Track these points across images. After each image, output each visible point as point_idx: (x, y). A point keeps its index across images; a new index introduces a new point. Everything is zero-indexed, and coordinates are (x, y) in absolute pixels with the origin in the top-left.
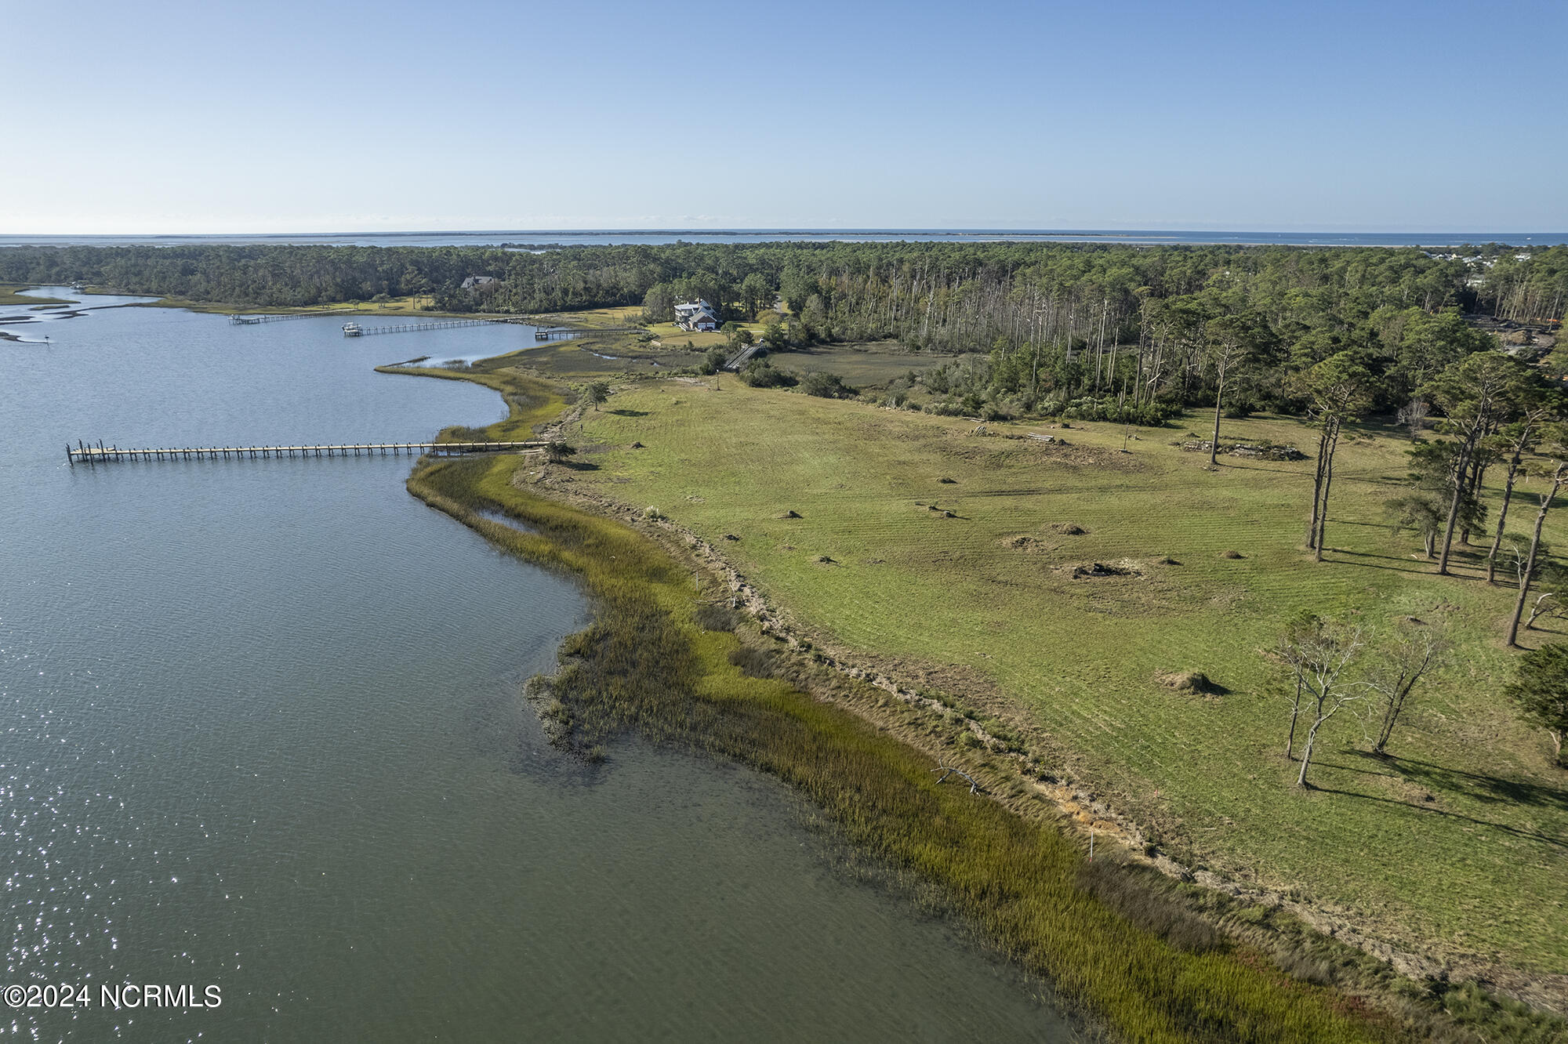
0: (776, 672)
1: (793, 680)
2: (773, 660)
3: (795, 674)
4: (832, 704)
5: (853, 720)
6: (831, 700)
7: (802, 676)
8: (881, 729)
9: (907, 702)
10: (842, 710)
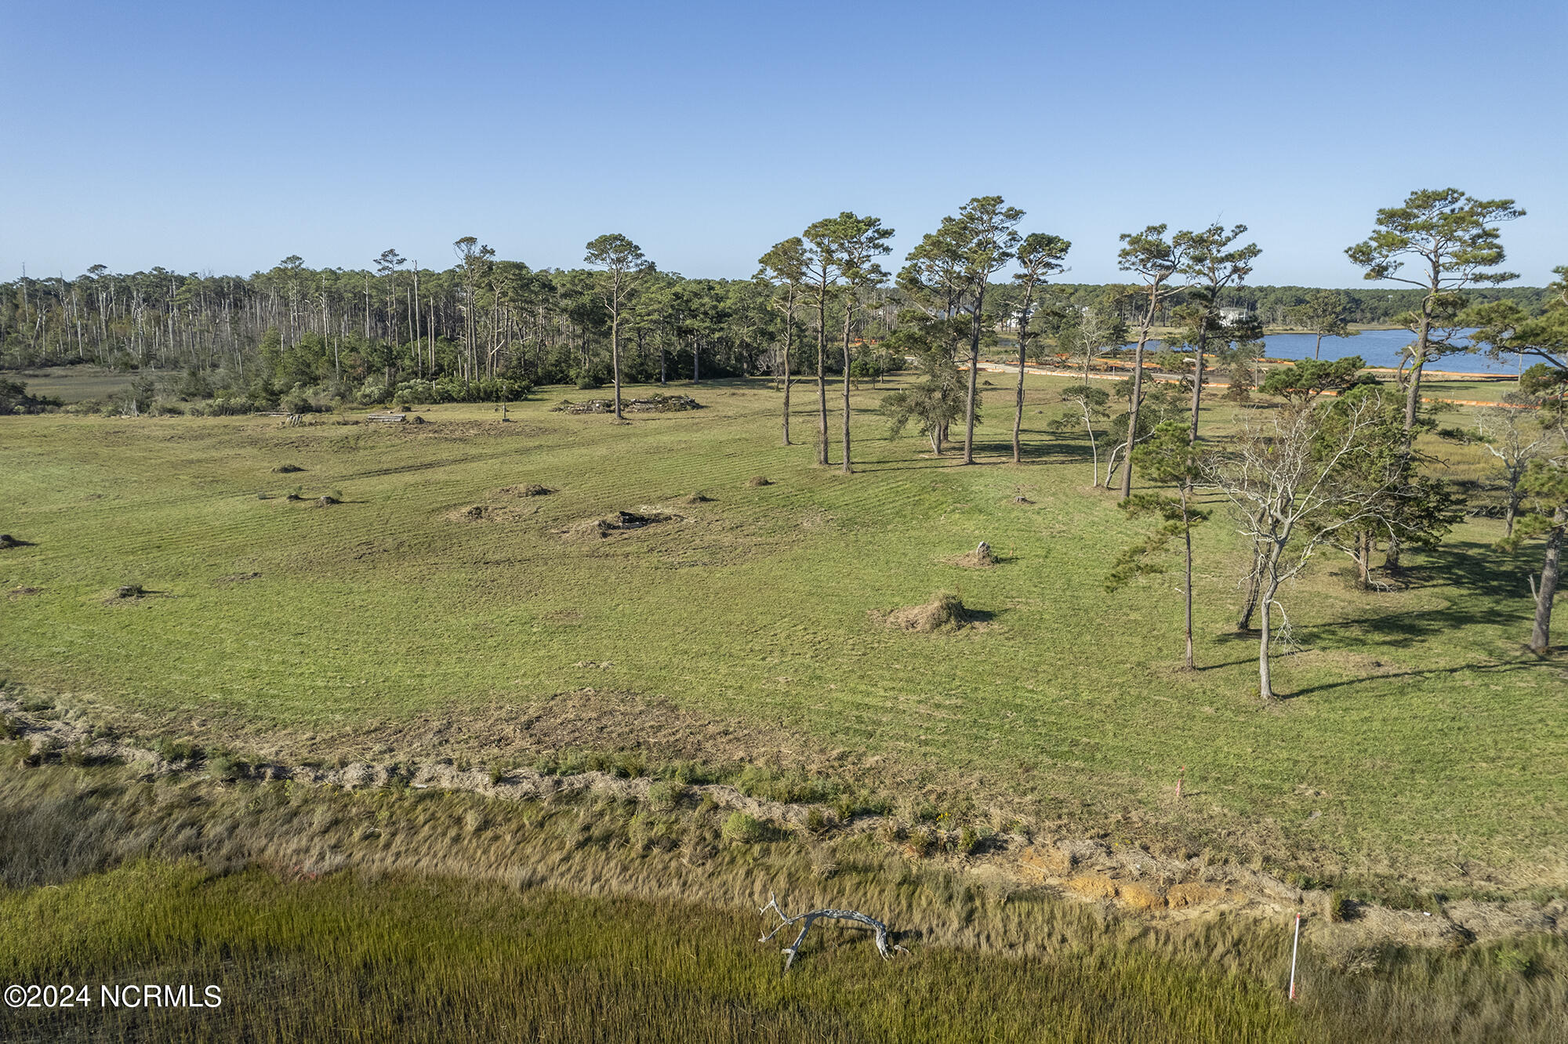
0: (126, 844)
1: (192, 848)
2: (101, 817)
3: (188, 832)
4: (348, 872)
5: (434, 890)
6: (339, 859)
7: (213, 830)
8: (528, 885)
9: (531, 799)
10: (385, 876)
